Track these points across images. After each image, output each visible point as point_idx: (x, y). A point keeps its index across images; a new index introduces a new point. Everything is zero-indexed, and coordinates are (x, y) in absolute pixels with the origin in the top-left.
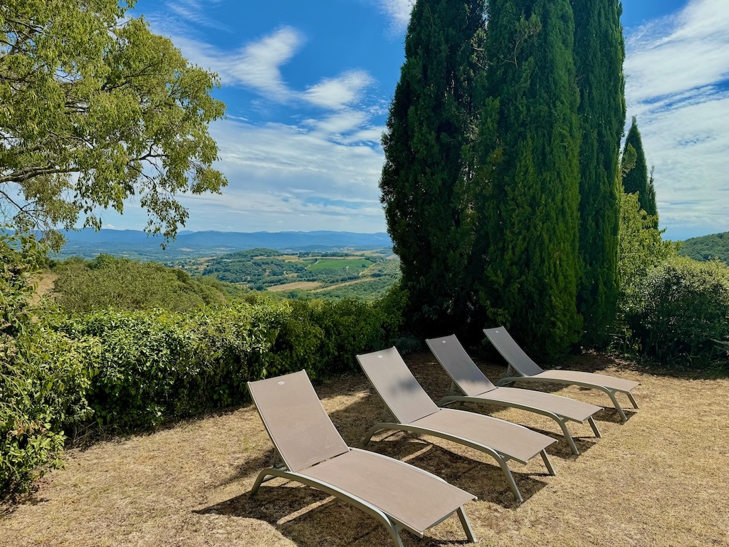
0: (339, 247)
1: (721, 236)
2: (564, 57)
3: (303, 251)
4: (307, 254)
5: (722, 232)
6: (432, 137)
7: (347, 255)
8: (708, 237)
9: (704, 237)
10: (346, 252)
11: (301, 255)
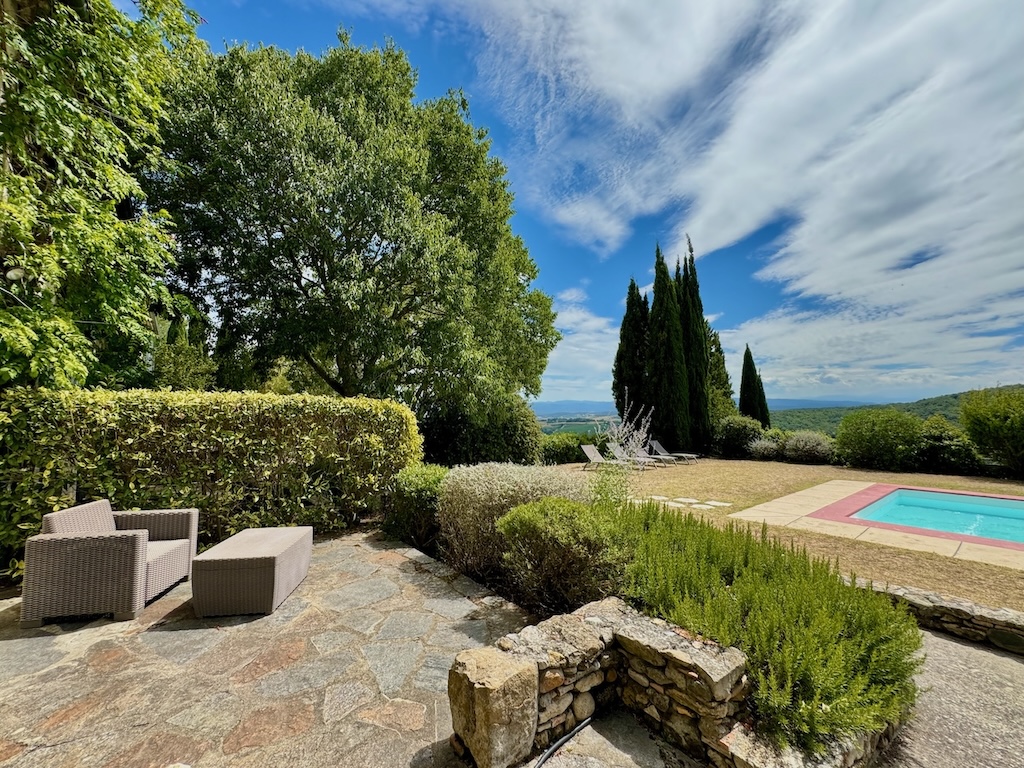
0: (581, 414)
1: (955, 397)
2: (678, 345)
3: (551, 418)
4: (555, 420)
5: (956, 392)
6: (631, 372)
7: (588, 420)
8: (941, 397)
9: (937, 398)
10: (587, 418)
11: (549, 421)
